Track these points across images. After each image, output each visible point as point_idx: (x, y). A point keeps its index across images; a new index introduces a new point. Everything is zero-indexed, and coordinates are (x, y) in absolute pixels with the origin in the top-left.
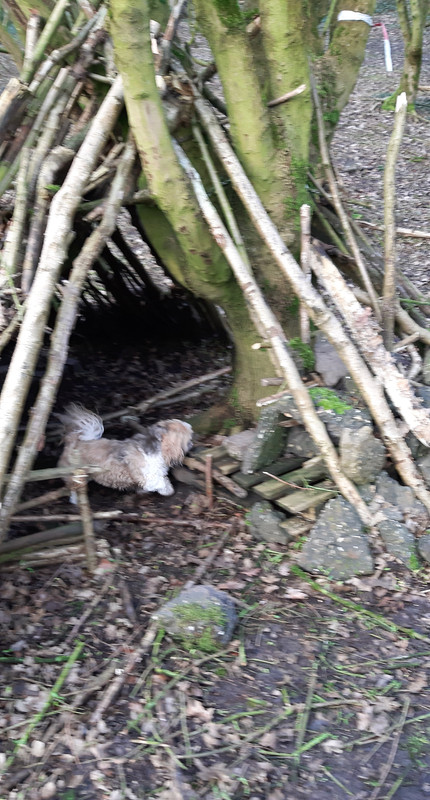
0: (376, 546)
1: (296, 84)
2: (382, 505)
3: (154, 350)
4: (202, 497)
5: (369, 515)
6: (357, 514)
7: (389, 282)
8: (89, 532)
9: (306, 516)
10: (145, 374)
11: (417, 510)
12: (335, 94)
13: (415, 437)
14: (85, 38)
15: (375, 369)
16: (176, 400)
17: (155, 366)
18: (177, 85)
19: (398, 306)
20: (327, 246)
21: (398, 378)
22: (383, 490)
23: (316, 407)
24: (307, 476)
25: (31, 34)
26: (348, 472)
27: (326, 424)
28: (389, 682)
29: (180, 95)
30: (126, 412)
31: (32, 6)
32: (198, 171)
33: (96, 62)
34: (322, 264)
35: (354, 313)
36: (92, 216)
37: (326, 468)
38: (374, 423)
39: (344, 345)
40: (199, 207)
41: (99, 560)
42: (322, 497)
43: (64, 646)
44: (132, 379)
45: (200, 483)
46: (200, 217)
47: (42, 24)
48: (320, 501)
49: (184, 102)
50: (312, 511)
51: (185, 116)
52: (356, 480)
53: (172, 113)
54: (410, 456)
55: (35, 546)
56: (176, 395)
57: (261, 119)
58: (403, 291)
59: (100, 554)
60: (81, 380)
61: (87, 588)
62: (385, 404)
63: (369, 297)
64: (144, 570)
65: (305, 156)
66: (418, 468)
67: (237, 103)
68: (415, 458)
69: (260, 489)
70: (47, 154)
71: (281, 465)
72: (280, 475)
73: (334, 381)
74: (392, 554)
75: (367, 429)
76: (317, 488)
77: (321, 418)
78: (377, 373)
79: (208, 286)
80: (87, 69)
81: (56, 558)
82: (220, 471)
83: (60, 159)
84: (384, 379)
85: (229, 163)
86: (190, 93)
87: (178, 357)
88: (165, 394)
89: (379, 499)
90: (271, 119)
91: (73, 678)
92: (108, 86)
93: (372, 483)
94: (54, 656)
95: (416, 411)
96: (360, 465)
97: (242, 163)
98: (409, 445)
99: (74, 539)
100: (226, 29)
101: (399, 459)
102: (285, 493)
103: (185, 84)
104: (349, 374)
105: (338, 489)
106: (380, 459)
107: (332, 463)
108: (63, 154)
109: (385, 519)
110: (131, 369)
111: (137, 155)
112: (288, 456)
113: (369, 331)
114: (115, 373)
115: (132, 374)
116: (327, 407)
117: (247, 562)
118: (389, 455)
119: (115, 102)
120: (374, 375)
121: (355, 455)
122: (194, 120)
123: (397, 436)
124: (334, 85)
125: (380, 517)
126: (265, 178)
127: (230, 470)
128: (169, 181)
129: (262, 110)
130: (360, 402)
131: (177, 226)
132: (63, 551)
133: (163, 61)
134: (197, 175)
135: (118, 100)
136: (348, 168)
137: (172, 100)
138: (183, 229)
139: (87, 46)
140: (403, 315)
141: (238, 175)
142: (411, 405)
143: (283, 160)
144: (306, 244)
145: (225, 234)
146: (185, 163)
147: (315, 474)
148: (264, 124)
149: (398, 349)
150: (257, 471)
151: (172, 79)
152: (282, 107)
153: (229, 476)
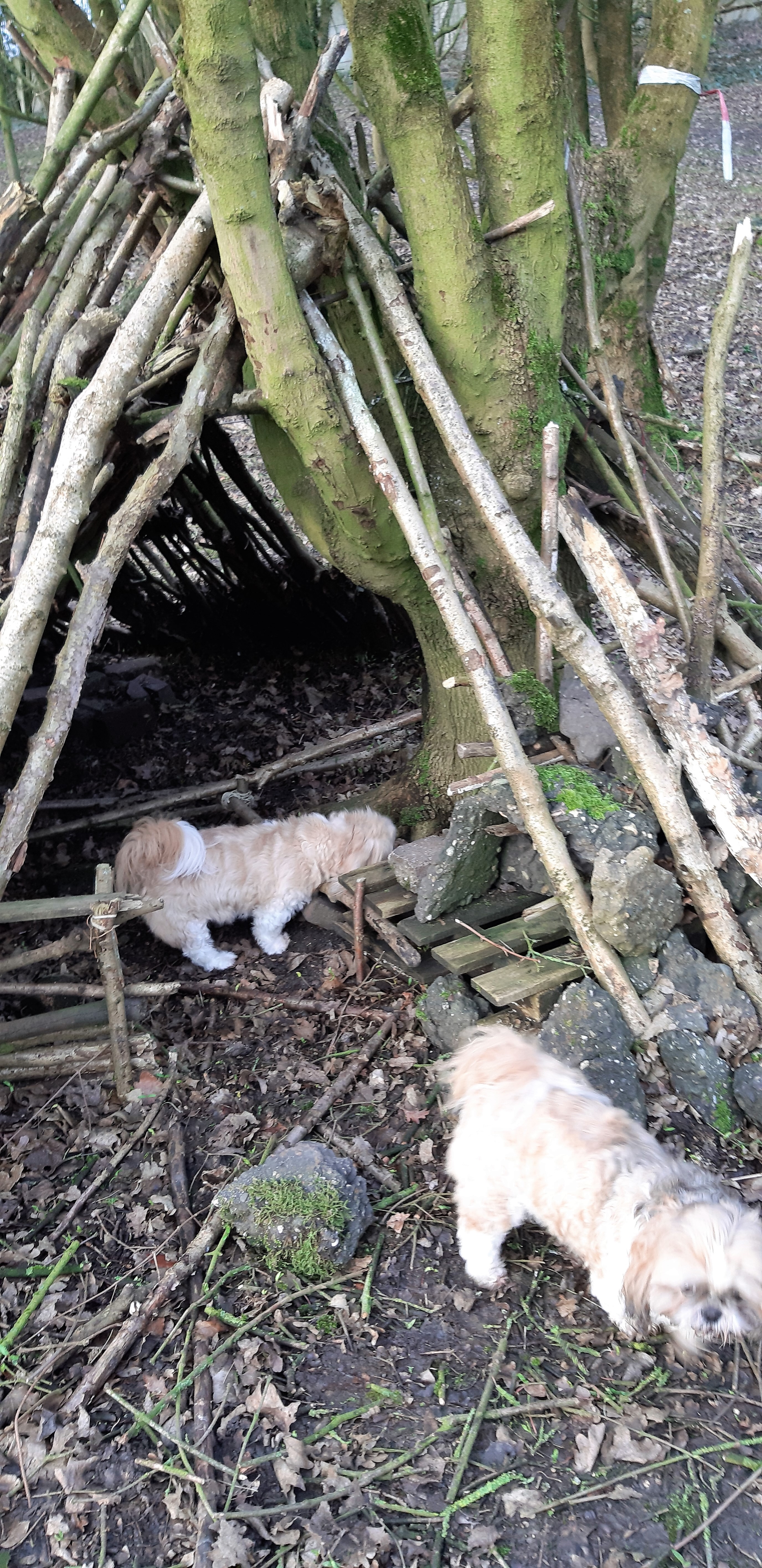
0: (653, 1079)
1: (538, 199)
2: (670, 999)
3: (306, 668)
4: (347, 955)
5: (643, 1017)
6: (620, 1015)
7: (707, 569)
8: (117, 1021)
9: (525, 1011)
10: (284, 711)
11: (738, 1011)
12: (625, 219)
13: (741, 869)
14: (155, 111)
15: (669, 736)
16: (330, 763)
17: (304, 698)
18: (313, 198)
19: (726, 614)
20: (597, 498)
21: (710, 755)
22: (673, 968)
23: (552, 805)
24: (534, 931)
25: (56, 102)
26: (604, 933)
27: (568, 838)
28: (646, 1371)
29: (318, 216)
30: (232, 784)
31: (61, 52)
32: (350, 357)
33: (173, 154)
34: (582, 531)
35: (634, 628)
36: (150, 435)
37: (568, 921)
38: (661, 838)
39: (607, 689)
40: (351, 422)
41: (136, 1074)
42: (557, 976)
43: (45, 1243)
44: (260, 720)
45: (345, 927)
46: (352, 440)
47: (77, 83)
48: (552, 984)
49: (325, 231)
50: (536, 1003)
51: (329, 255)
52: (620, 949)
53: (304, 250)
54: (726, 906)
55: (20, 1043)
56: (331, 754)
57: (469, 262)
58: (739, 586)
59: (140, 1062)
60: (169, 719)
61: (109, 1127)
62: (683, 803)
63: (671, 596)
64: (220, 1096)
65: (556, 332)
66: (743, 929)
67: (426, 233)
68: (738, 910)
69: (443, 952)
70: (72, 321)
71: (489, 907)
72: (486, 925)
73: (594, 753)
74: (683, 1096)
75: (644, 853)
76: (551, 957)
77: (559, 826)
78: (673, 743)
79: (371, 566)
80: (156, 167)
81: (60, 1065)
82: (379, 912)
83: (93, 329)
84: (683, 756)
85: (407, 342)
86: (340, 214)
87: (345, 684)
88: (310, 751)
89: (666, 986)
90: (490, 263)
91: (49, 1314)
92: (193, 197)
93: (655, 956)
94: (23, 1265)
95: (743, 820)
96: (628, 921)
97: (431, 343)
98: (726, 884)
99: (93, 1031)
100: (406, 97)
101: (707, 910)
102: (488, 965)
103: (330, 198)
104: (619, 743)
105: (587, 963)
106: (672, 910)
107: (576, 910)
108: (100, 322)
109: (673, 1027)
110: (260, 700)
111: (236, 328)
112: (504, 888)
113: (661, 663)
114: (233, 707)
115: (259, 709)
116: (572, 804)
117: (411, 1094)
118: (688, 901)
119: (198, 228)
120: (666, 747)
121: (617, 903)
122: (348, 263)
123: (703, 866)
124: (625, 202)
125: (664, 1022)
126: (476, 372)
127: (396, 910)
128: (290, 376)
129: (472, 247)
130: (636, 796)
131: (309, 458)
132: (71, 1052)
133: (294, 153)
134: (348, 364)
135: (203, 223)
136: (689, 347)
137: (304, 224)
138: (319, 462)
139: (157, 126)
140: (735, 632)
141: (423, 364)
142: (732, 808)
143: (512, 338)
144: (550, 495)
145: (396, 474)
146: (328, 340)
147: (549, 928)
148: (477, 272)
149: (723, 696)
150: (443, 915)
151: (305, 187)
152: (513, 242)
153: (394, 920)
